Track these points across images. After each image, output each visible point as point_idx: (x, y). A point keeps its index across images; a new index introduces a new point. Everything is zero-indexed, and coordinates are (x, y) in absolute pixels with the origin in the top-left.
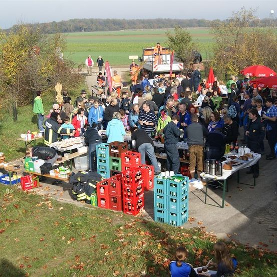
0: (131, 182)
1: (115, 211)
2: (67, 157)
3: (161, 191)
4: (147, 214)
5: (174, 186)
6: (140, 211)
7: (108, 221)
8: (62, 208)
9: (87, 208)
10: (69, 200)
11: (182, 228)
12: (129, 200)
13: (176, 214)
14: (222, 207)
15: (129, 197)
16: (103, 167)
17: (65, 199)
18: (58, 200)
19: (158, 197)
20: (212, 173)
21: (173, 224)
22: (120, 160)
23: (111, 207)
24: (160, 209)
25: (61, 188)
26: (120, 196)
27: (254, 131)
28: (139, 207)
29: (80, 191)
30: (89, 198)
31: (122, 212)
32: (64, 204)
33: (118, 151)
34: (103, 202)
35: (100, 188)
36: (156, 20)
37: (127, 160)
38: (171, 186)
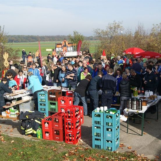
0: (72, 117)
1: (58, 142)
2: (14, 103)
3: (98, 123)
4: (85, 143)
5: (110, 118)
6: (79, 141)
7: (54, 150)
8: (13, 141)
9: (34, 140)
10: (19, 135)
11: (117, 152)
12: (70, 132)
13: (111, 142)
14: (142, 135)
15: (70, 129)
16: (43, 109)
17: (15, 134)
18: (9, 135)
19: (96, 128)
20: (134, 108)
21: (108, 150)
22: (57, 103)
23: (54, 139)
24: (98, 138)
25: (11, 127)
26: (62, 129)
27: (150, 81)
28: (78, 138)
29: (28, 126)
30: (35, 132)
31: (63, 142)
32: (15, 138)
33: (55, 96)
34: (47, 135)
35: (45, 123)
36: (57, 36)
37: (63, 102)
38: (107, 117)
